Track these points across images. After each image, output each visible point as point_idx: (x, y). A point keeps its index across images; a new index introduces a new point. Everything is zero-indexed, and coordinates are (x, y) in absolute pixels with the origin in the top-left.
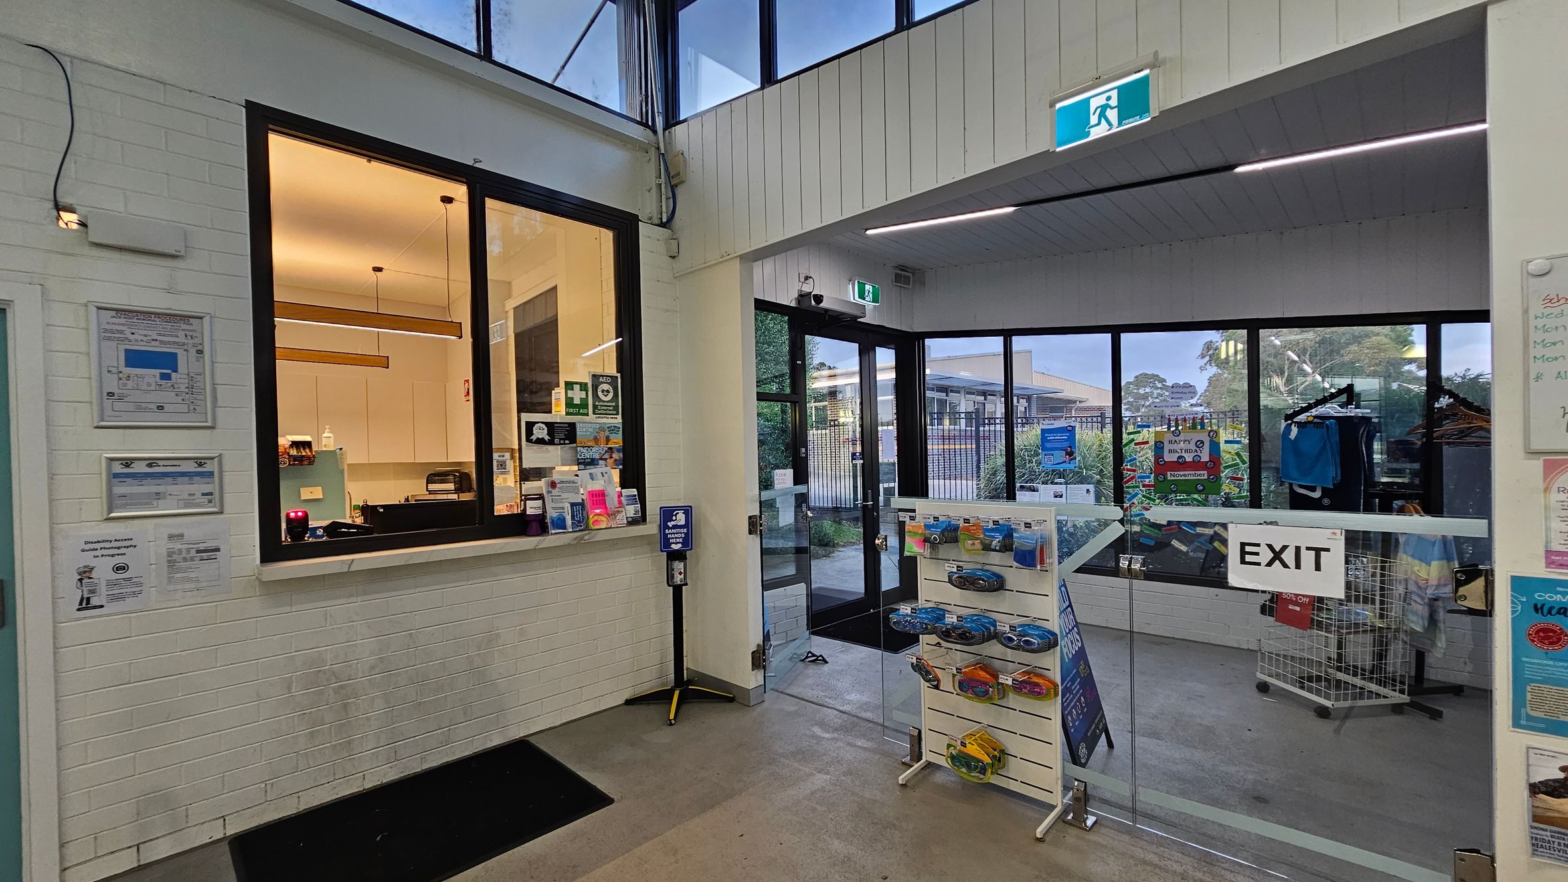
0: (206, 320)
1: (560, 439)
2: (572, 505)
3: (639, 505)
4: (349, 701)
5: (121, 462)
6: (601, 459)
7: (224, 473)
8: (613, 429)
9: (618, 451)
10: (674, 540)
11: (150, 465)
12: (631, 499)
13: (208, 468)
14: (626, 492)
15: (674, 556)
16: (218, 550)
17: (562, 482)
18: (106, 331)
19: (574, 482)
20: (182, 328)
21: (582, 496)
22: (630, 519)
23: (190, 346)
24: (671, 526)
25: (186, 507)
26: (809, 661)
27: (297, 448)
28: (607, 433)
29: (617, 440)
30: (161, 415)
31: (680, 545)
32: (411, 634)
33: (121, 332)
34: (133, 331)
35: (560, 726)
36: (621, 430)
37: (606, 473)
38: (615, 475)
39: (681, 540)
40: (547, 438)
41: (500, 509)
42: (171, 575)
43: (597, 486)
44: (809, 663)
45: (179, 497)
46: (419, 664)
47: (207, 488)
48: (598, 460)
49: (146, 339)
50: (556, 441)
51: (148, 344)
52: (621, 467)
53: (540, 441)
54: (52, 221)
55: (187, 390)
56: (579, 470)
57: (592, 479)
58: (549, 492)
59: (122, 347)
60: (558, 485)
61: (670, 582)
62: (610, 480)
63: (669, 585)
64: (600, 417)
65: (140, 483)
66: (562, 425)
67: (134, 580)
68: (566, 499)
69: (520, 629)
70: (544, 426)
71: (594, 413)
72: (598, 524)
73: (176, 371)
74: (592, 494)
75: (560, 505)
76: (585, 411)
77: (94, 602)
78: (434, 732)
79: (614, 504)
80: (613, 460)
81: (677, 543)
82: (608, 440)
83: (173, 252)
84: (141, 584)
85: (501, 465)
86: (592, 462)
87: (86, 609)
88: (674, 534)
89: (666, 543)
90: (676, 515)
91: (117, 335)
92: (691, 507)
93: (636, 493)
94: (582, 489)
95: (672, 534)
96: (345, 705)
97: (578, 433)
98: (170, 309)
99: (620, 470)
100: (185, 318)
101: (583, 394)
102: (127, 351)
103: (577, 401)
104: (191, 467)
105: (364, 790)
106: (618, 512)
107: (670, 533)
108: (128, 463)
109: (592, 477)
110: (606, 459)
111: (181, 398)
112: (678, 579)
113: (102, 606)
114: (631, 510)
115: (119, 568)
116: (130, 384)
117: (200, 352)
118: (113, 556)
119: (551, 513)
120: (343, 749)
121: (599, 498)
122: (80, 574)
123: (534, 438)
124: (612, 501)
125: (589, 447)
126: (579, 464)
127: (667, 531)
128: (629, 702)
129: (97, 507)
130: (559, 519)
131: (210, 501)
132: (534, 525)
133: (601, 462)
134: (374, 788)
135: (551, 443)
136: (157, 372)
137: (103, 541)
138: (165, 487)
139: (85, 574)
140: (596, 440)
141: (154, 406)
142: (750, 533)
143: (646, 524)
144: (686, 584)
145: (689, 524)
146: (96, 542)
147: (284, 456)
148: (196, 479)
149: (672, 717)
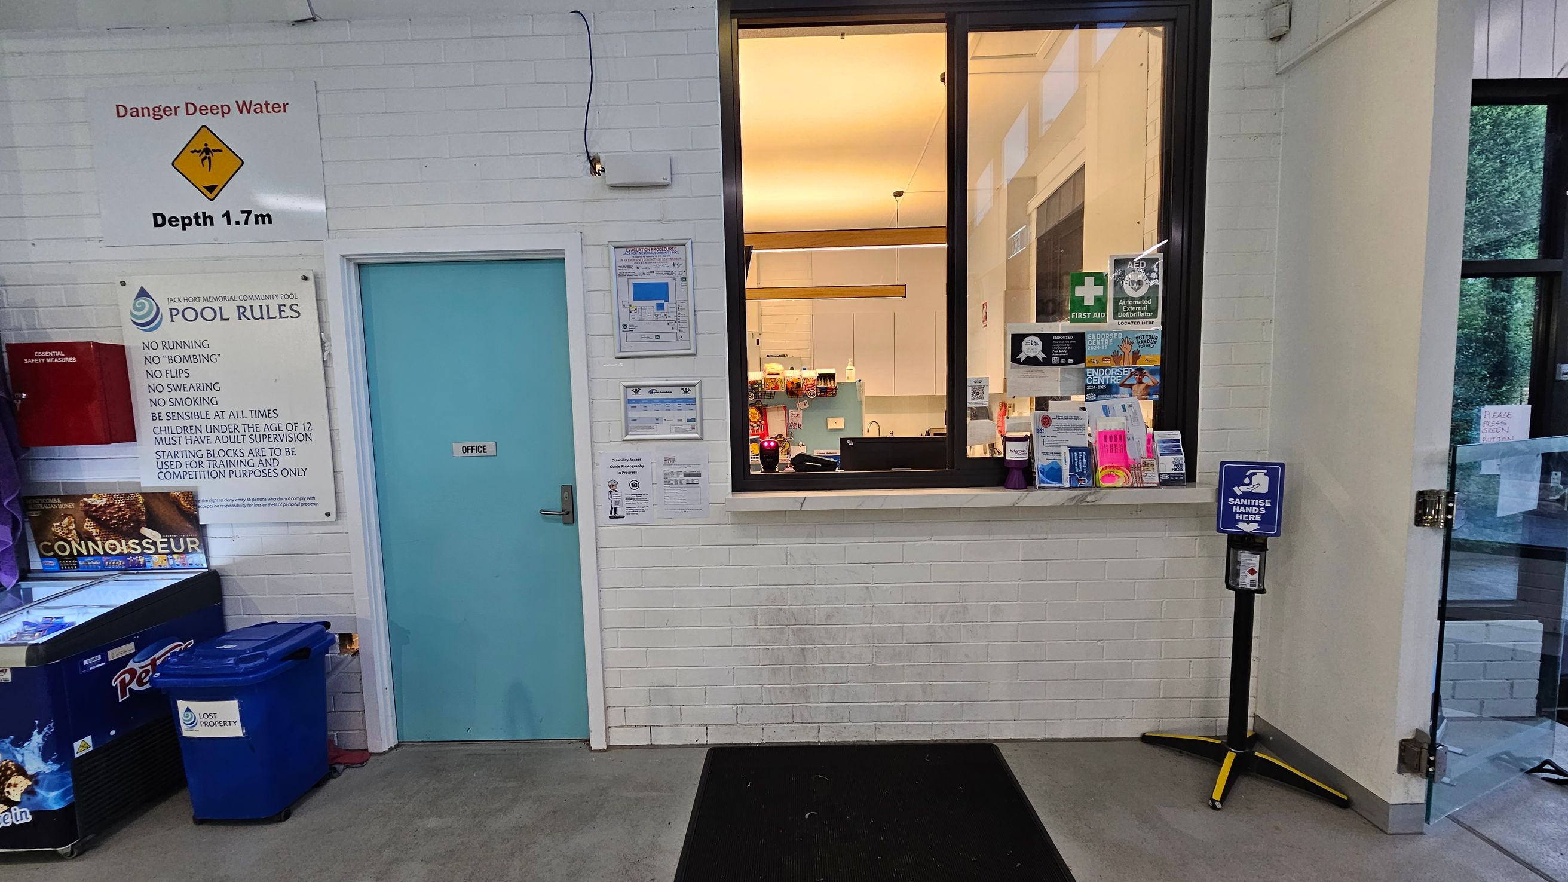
0: (689, 245)
1: (1061, 358)
2: (1073, 450)
3: (1183, 456)
4: (806, 646)
5: (632, 389)
6: (1123, 385)
7: (703, 400)
8: (1145, 340)
9: (1153, 372)
10: (1245, 517)
11: (651, 392)
12: (1169, 447)
13: (690, 395)
14: (1160, 435)
15: (1239, 542)
16: (699, 475)
17: (1060, 418)
18: (621, 268)
19: (1077, 418)
20: (671, 257)
21: (1089, 439)
22: (1163, 477)
23: (677, 274)
24: (1239, 493)
25: (677, 432)
26: (1544, 779)
27: (825, 380)
28: (1135, 347)
29: (1152, 356)
30: (657, 345)
31: (1255, 526)
32: (867, 588)
33: (630, 267)
34: (638, 265)
35: (1043, 741)
36: (1159, 340)
37: (1130, 405)
38: (1147, 410)
39: (1258, 518)
40: (1041, 356)
41: (976, 451)
42: (667, 495)
43: (1114, 424)
44: (1545, 783)
45: (671, 422)
46: (875, 624)
47: (692, 415)
48: (1117, 386)
49: (647, 272)
50: (1055, 360)
51: (648, 277)
52: (1156, 397)
53: (1032, 361)
54: (587, 173)
55: (675, 319)
56: (1086, 401)
57: (1107, 413)
58: (1039, 431)
59: (631, 282)
60: (1053, 422)
61: (1231, 581)
62: (1136, 417)
63: (1229, 587)
64: (1124, 323)
65: (645, 408)
66: (1064, 337)
67: (643, 496)
68: (1063, 441)
69: (995, 606)
70: (1037, 339)
71: (1115, 317)
72: (1113, 481)
73: (667, 301)
74: (1106, 437)
75: (1055, 450)
76: (1101, 315)
77: (619, 513)
78: (889, 704)
79: (1139, 452)
80: (1142, 386)
81: (1248, 522)
82: (1136, 356)
83: (662, 181)
84: (646, 501)
85: (978, 394)
86: (1109, 390)
87: (615, 517)
88: (1245, 506)
89: (1227, 518)
90: (1250, 477)
91: (627, 271)
92: (1282, 465)
93: (1179, 437)
94: (1089, 428)
95: (1240, 506)
96: (803, 650)
97: (1088, 348)
98: (663, 240)
99: (1155, 402)
100: (672, 247)
101: (1099, 291)
102: (634, 285)
103: (1089, 301)
104: (678, 394)
105: (819, 742)
106: (1145, 464)
107: (1237, 505)
108: (637, 389)
109: (1106, 411)
110: (1131, 386)
111: (671, 327)
112: (1247, 580)
113: (624, 517)
114: (1168, 464)
115: (634, 485)
116: (637, 316)
117: (684, 279)
118: (629, 473)
119: (1041, 461)
120: (801, 694)
121: (1117, 440)
122: (610, 487)
123: (1022, 356)
124: (1136, 450)
125: (1104, 368)
126: (1087, 392)
127: (1231, 501)
128: (1146, 739)
129: (618, 428)
130: (1052, 468)
131: (693, 428)
132: (1016, 475)
133: (1123, 389)
134: (828, 744)
135: (1047, 362)
136: (654, 303)
137: (623, 460)
138: (662, 413)
139: (613, 486)
140: (1117, 358)
141: (653, 336)
142: (1419, 521)
143: (1195, 487)
144: (1262, 591)
145: (1274, 492)
146: (619, 460)
147: (813, 388)
148: (683, 405)
149: (1217, 795)
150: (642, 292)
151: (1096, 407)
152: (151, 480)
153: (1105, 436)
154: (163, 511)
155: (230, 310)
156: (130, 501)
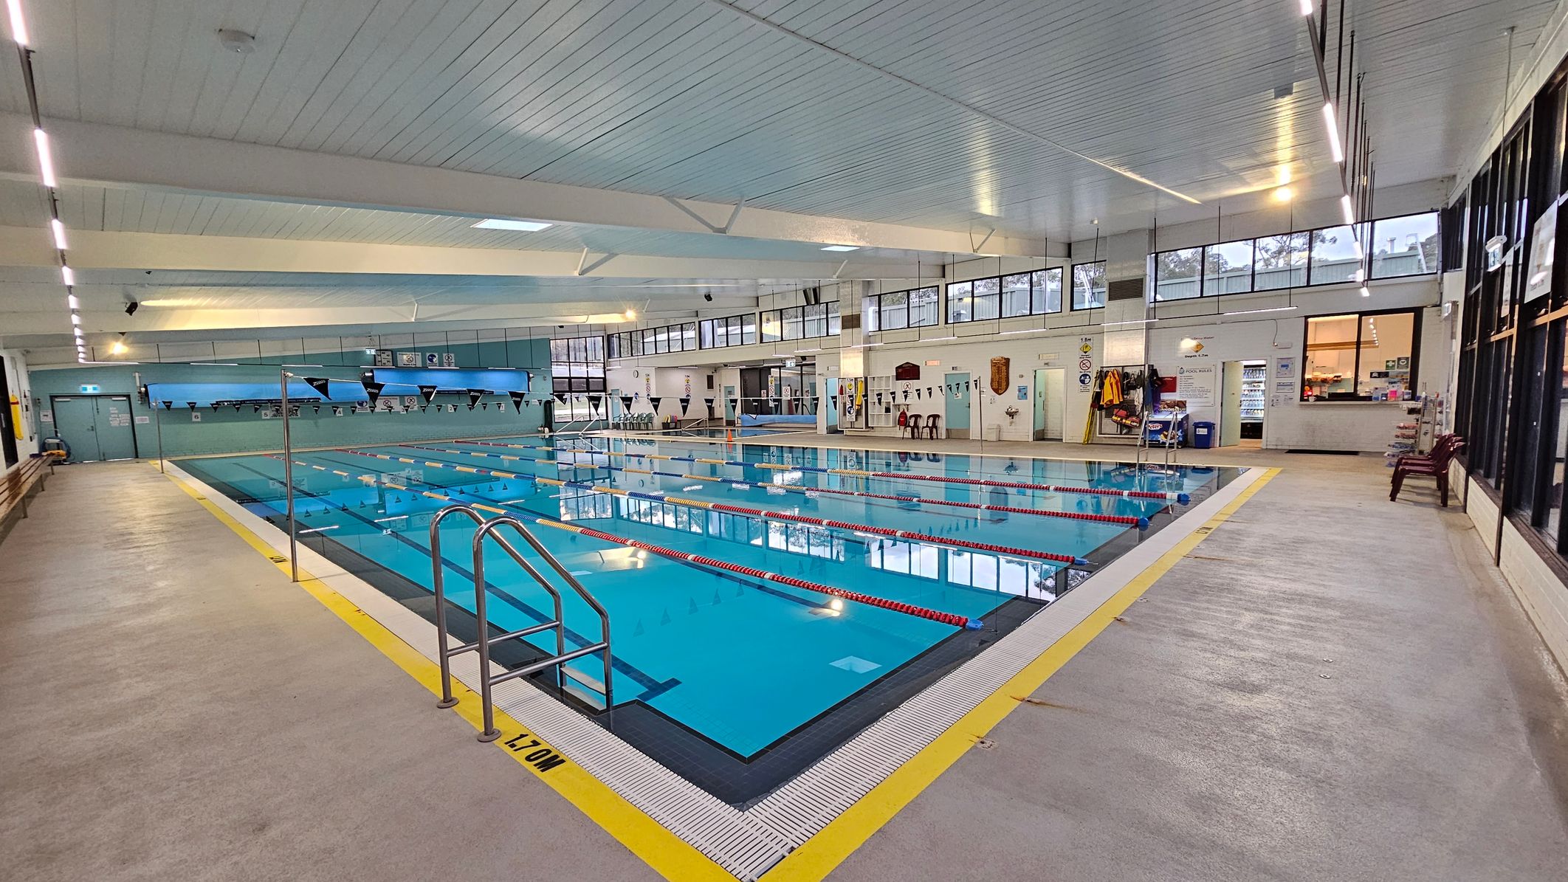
1: (1383, 376)
2: (1383, 394)
7: (1293, 384)
9: (1406, 379)
12: (1410, 393)
13: (1290, 383)
14: (1408, 391)
17: (1382, 388)
19: (1386, 388)
21: (1389, 392)
28: (1402, 374)
29: (1407, 376)
36: (1408, 373)
37: (1400, 385)
38: (1404, 386)
41: (1359, 394)
43: (1395, 389)
48: (1397, 382)
49: (1284, 363)
50: (1381, 377)
52: (1407, 384)
53: (1376, 377)
56: (1389, 384)
57: (1394, 387)
58: (1376, 390)
60: (1380, 389)
62: (1401, 388)
64: (1399, 370)
68: (1381, 392)
70: (1377, 373)
71: (1397, 368)
72: (1392, 400)
75: (1379, 394)
80: (1403, 382)
82: (1402, 376)
85: (1361, 383)
86: (1395, 382)
87: (1273, 406)
94: (1389, 390)
108: (1280, 383)
110: (1400, 382)
119: (1376, 396)
121: (1395, 392)
123: (1373, 376)
124: (1401, 394)
125: (1394, 378)
130: (1378, 397)
132: (1369, 399)
135: (1379, 377)
140: (1397, 376)
148: (1287, 385)
150: (1282, 366)
151: (1391, 386)
152: (1178, 399)
153: (1392, 392)
154: (1180, 404)
155: (1198, 371)
156: (1174, 402)
